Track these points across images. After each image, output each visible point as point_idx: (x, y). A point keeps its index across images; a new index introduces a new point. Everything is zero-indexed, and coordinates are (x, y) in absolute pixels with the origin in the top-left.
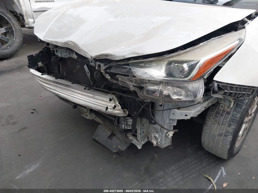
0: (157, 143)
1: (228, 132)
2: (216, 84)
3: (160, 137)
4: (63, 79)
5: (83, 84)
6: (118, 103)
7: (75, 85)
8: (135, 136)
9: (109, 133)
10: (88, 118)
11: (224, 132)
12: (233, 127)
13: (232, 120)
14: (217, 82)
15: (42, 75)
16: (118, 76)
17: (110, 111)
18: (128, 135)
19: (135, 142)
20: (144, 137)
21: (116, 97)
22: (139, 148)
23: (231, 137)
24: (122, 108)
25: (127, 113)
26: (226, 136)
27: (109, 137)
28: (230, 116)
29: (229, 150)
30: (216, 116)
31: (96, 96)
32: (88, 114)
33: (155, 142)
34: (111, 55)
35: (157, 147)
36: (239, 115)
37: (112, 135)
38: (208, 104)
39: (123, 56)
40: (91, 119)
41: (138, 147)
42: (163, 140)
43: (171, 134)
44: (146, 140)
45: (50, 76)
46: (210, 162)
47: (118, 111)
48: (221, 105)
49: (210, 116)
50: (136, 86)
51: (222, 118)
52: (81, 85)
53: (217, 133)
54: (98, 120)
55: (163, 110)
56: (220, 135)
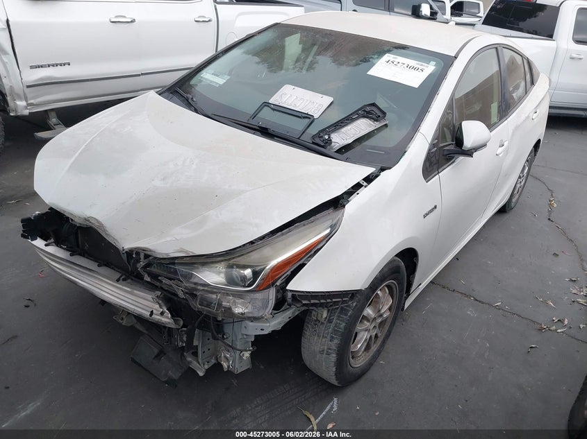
0: (229, 367)
1: (330, 349)
2: (290, 295)
3: (232, 358)
4: (84, 256)
5: (116, 269)
6: (165, 310)
7: (103, 270)
8: (195, 354)
9: (156, 351)
10: (124, 323)
11: (326, 347)
12: (336, 341)
13: (335, 331)
14: (291, 291)
15: (46, 245)
16: (160, 278)
17: (156, 317)
18: (185, 354)
19: (194, 365)
20: (211, 357)
21: (163, 301)
22: (201, 374)
23: (334, 355)
24: (173, 316)
25: (182, 323)
26: (328, 354)
27: (156, 356)
28: (332, 325)
29: (336, 374)
30: (316, 324)
31: (136, 292)
32: (124, 317)
33: (225, 365)
34: (151, 251)
35: (229, 372)
36: (344, 324)
37: (161, 353)
38: (293, 313)
39: (167, 254)
40: (129, 325)
41: (198, 372)
42: (237, 361)
43: (247, 354)
44: (213, 361)
45: (61, 247)
46: (319, 390)
47: (167, 319)
48: (314, 312)
49: (308, 323)
50: (187, 293)
51: (323, 328)
52: (112, 268)
53: (317, 349)
54: (139, 327)
55: (233, 322)
56: (322, 352)
